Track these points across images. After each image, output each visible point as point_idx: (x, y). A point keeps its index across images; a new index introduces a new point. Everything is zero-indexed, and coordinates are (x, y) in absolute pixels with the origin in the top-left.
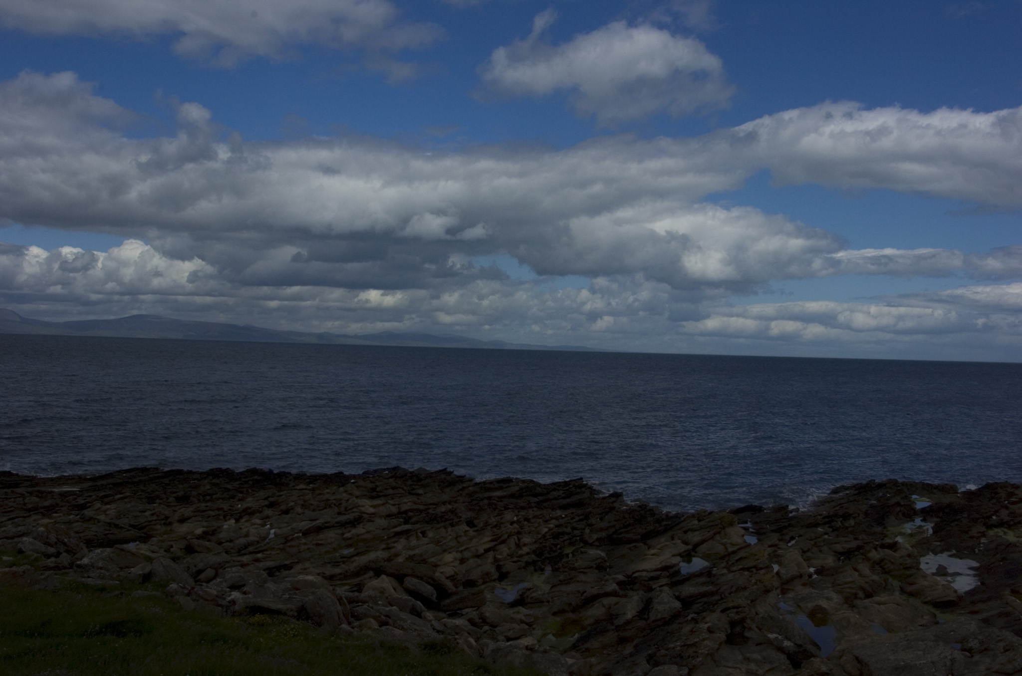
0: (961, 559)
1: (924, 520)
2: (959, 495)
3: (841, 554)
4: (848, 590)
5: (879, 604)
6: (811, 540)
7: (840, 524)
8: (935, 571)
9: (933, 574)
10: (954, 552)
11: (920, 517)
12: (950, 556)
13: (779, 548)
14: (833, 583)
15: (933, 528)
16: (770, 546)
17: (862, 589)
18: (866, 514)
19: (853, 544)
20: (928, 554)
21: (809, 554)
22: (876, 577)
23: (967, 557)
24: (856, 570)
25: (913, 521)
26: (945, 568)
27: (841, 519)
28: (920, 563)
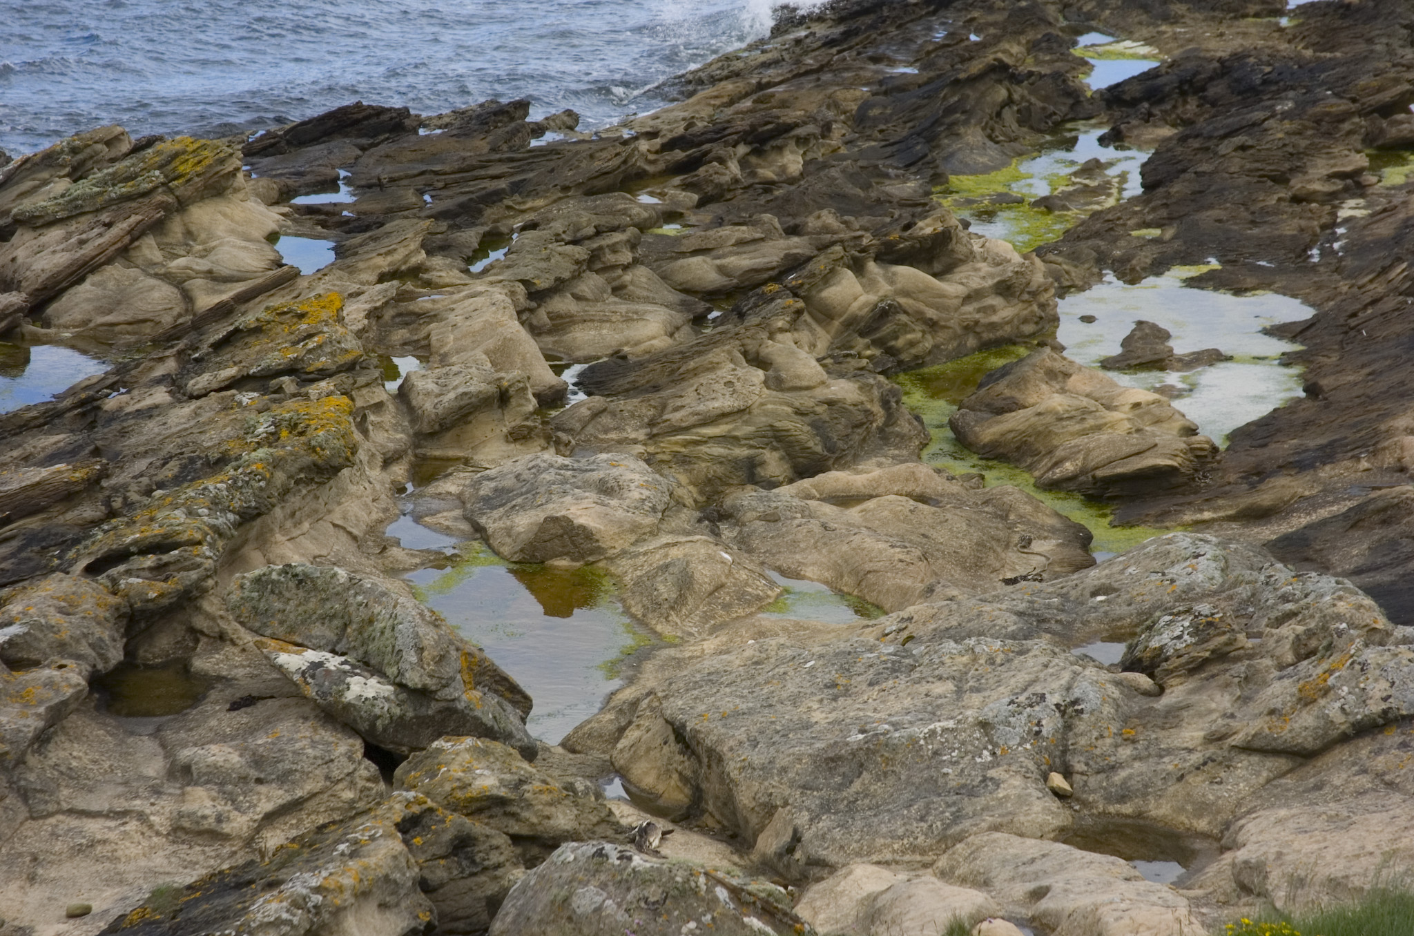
0: (1238, 292)
1: (1115, 138)
2: (1284, 22)
3: (713, 296)
4: (718, 450)
5: (845, 500)
6: (575, 242)
7: (734, 168)
8: (1116, 350)
9: (1108, 364)
10: (1214, 264)
11: (1099, 125)
12: (1191, 283)
13: (428, 284)
14: (651, 424)
15: (1145, 170)
16: (382, 278)
17: (777, 438)
18: (860, 120)
19: (773, 252)
20: (1100, 277)
21: (563, 304)
22: (844, 389)
23: (1265, 285)
24: (759, 361)
25: (1070, 144)
26: (1166, 336)
27: (742, 149)
28: (1055, 320)
